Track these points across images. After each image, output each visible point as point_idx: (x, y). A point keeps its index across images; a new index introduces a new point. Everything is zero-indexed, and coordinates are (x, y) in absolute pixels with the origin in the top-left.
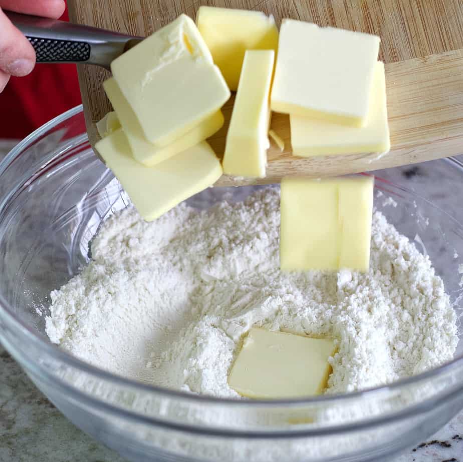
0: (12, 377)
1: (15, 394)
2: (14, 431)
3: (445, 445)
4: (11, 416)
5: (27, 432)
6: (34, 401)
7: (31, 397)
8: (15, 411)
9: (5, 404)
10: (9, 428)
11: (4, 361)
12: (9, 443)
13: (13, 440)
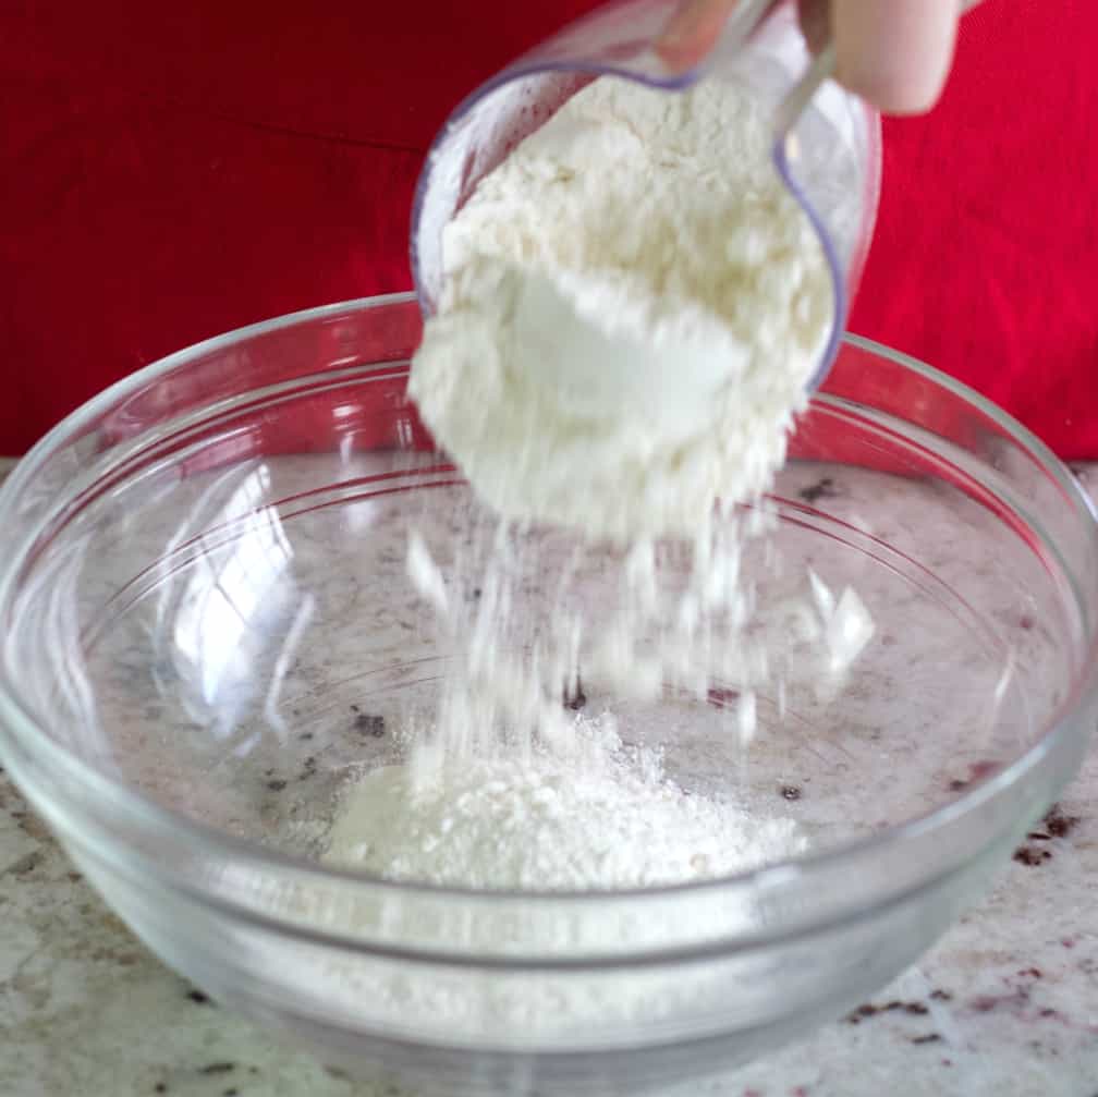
0: (37, 910)
1: (46, 942)
2: (51, 1009)
3: (917, 1009)
4: (42, 984)
5: (75, 1012)
6: (84, 953)
7: (79, 947)
8: (48, 973)
9: (28, 960)
10: (40, 1005)
11: (18, 879)
12: (43, 1035)
13: (50, 1029)
